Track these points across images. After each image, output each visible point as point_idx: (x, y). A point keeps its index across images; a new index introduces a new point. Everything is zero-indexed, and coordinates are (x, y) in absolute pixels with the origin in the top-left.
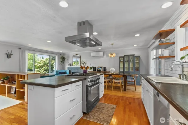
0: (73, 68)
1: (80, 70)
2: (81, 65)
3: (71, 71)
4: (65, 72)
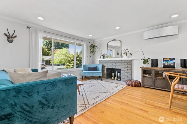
1: (120, 65)
2: (122, 57)
3: (105, 66)
4: (96, 67)
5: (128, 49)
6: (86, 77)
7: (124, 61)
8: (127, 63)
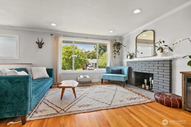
0: (136, 62)
1: (152, 67)
2: (155, 55)
3: (133, 68)
4: (121, 69)
5: (164, 42)
6: (110, 81)
7: (158, 61)
8: (162, 65)
